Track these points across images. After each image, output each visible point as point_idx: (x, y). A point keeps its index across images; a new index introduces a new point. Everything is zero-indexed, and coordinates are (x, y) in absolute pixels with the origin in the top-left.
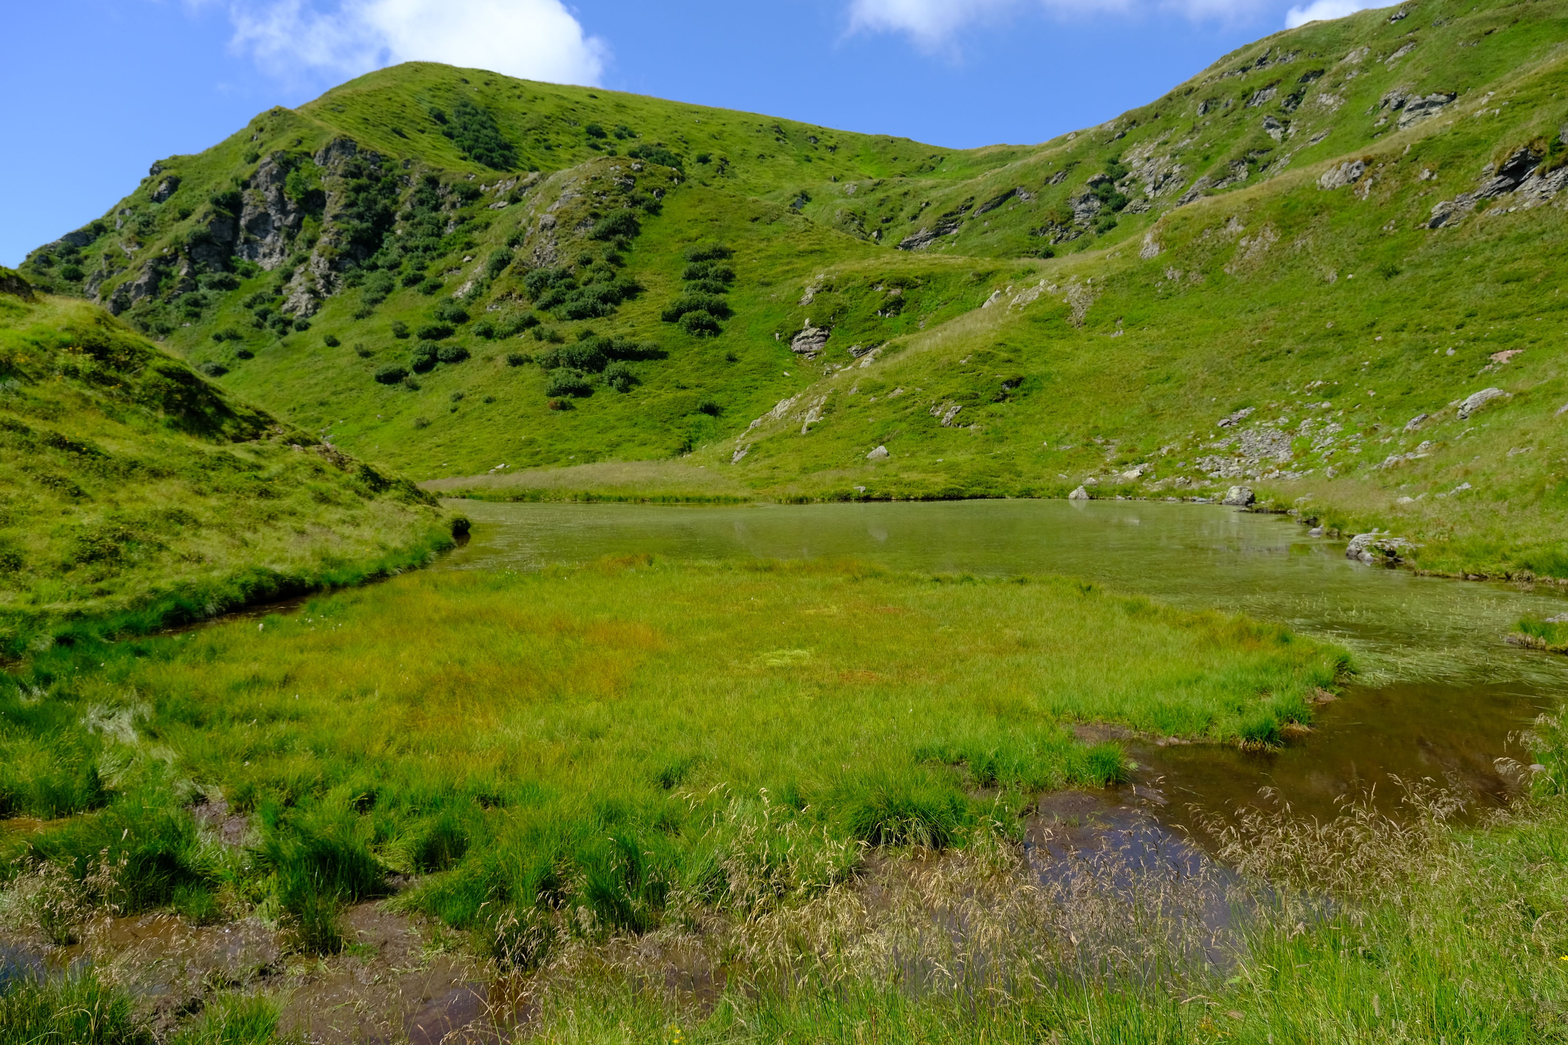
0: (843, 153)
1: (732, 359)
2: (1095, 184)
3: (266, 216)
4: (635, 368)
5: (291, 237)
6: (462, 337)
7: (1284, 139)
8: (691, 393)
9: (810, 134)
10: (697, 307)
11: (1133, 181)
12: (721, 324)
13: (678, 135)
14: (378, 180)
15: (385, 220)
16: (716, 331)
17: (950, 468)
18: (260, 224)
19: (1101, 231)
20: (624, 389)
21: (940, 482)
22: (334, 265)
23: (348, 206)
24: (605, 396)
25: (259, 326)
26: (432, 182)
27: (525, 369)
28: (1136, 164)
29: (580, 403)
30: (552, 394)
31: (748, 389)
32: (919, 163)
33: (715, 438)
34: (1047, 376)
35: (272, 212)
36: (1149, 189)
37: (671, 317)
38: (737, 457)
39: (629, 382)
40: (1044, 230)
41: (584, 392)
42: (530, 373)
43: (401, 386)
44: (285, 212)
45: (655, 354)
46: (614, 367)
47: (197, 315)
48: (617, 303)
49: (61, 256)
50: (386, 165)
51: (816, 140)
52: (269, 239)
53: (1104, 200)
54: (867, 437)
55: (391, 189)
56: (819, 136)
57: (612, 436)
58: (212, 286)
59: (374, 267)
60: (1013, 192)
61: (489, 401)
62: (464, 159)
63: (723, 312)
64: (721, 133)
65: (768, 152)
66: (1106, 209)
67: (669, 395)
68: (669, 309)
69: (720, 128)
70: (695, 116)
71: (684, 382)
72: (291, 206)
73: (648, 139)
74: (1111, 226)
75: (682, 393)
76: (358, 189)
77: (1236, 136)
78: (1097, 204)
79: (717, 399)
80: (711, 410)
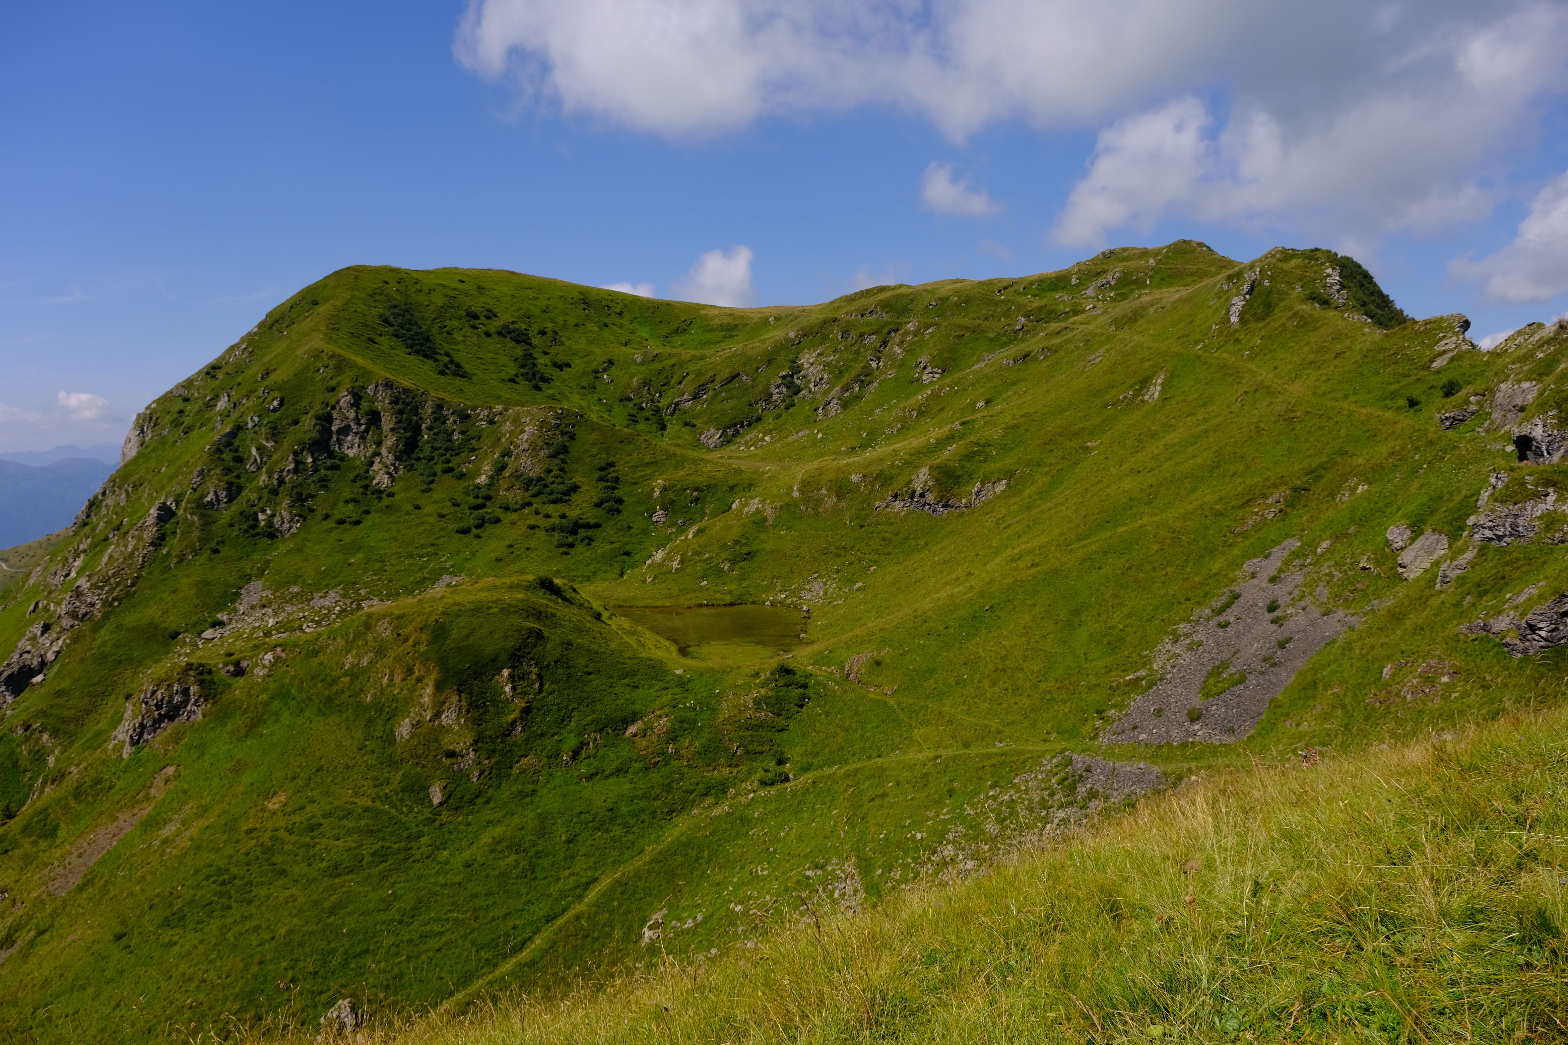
0: (627, 316)
1: (630, 528)
2: (784, 377)
3: (348, 427)
4: (590, 533)
5: (363, 438)
6: (492, 509)
7: (878, 368)
8: (617, 545)
9: (604, 303)
10: (608, 501)
11: (804, 377)
12: (620, 507)
13: (522, 312)
14: (408, 404)
15: (417, 430)
16: (619, 512)
17: (730, 592)
18: (345, 430)
19: (787, 408)
20: (589, 544)
21: (728, 599)
22: (397, 458)
23: (397, 423)
24: (580, 548)
25: (365, 494)
26: (440, 407)
27: (537, 531)
28: (806, 366)
29: (572, 551)
30: (558, 546)
31: (640, 543)
32: (676, 326)
33: (632, 567)
34: (758, 551)
35: (352, 424)
36: (812, 385)
37: (599, 505)
38: (649, 580)
39: (590, 540)
40: (756, 403)
41: (571, 546)
42: (540, 534)
43: (471, 536)
44: (359, 424)
45: (598, 526)
46: (582, 533)
47: (326, 487)
48: (569, 495)
49: (226, 447)
50: (411, 395)
51: (609, 308)
52: (349, 438)
53: (788, 387)
54: (698, 576)
55: (415, 411)
56: (611, 304)
57: (591, 568)
58: (328, 469)
59: (419, 459)
60: (738, 375)
61: (528, 549)
62: (409, 354)
63: (620, 501)
64: (548, 306)
65: (580, 322)
66: (789, 393)
67: (608, 547)
68: (597, 501)
69: (546, 302)
70: (529, 292)
71: (612, 539)
72: (363, 421)
73: (505, 317)
74: (793, 405)
75: (613, 546)
76: (401, 412)
77: (855, 360)
78: (784, 389)
79: (628, 548)
80: (627, 554)
